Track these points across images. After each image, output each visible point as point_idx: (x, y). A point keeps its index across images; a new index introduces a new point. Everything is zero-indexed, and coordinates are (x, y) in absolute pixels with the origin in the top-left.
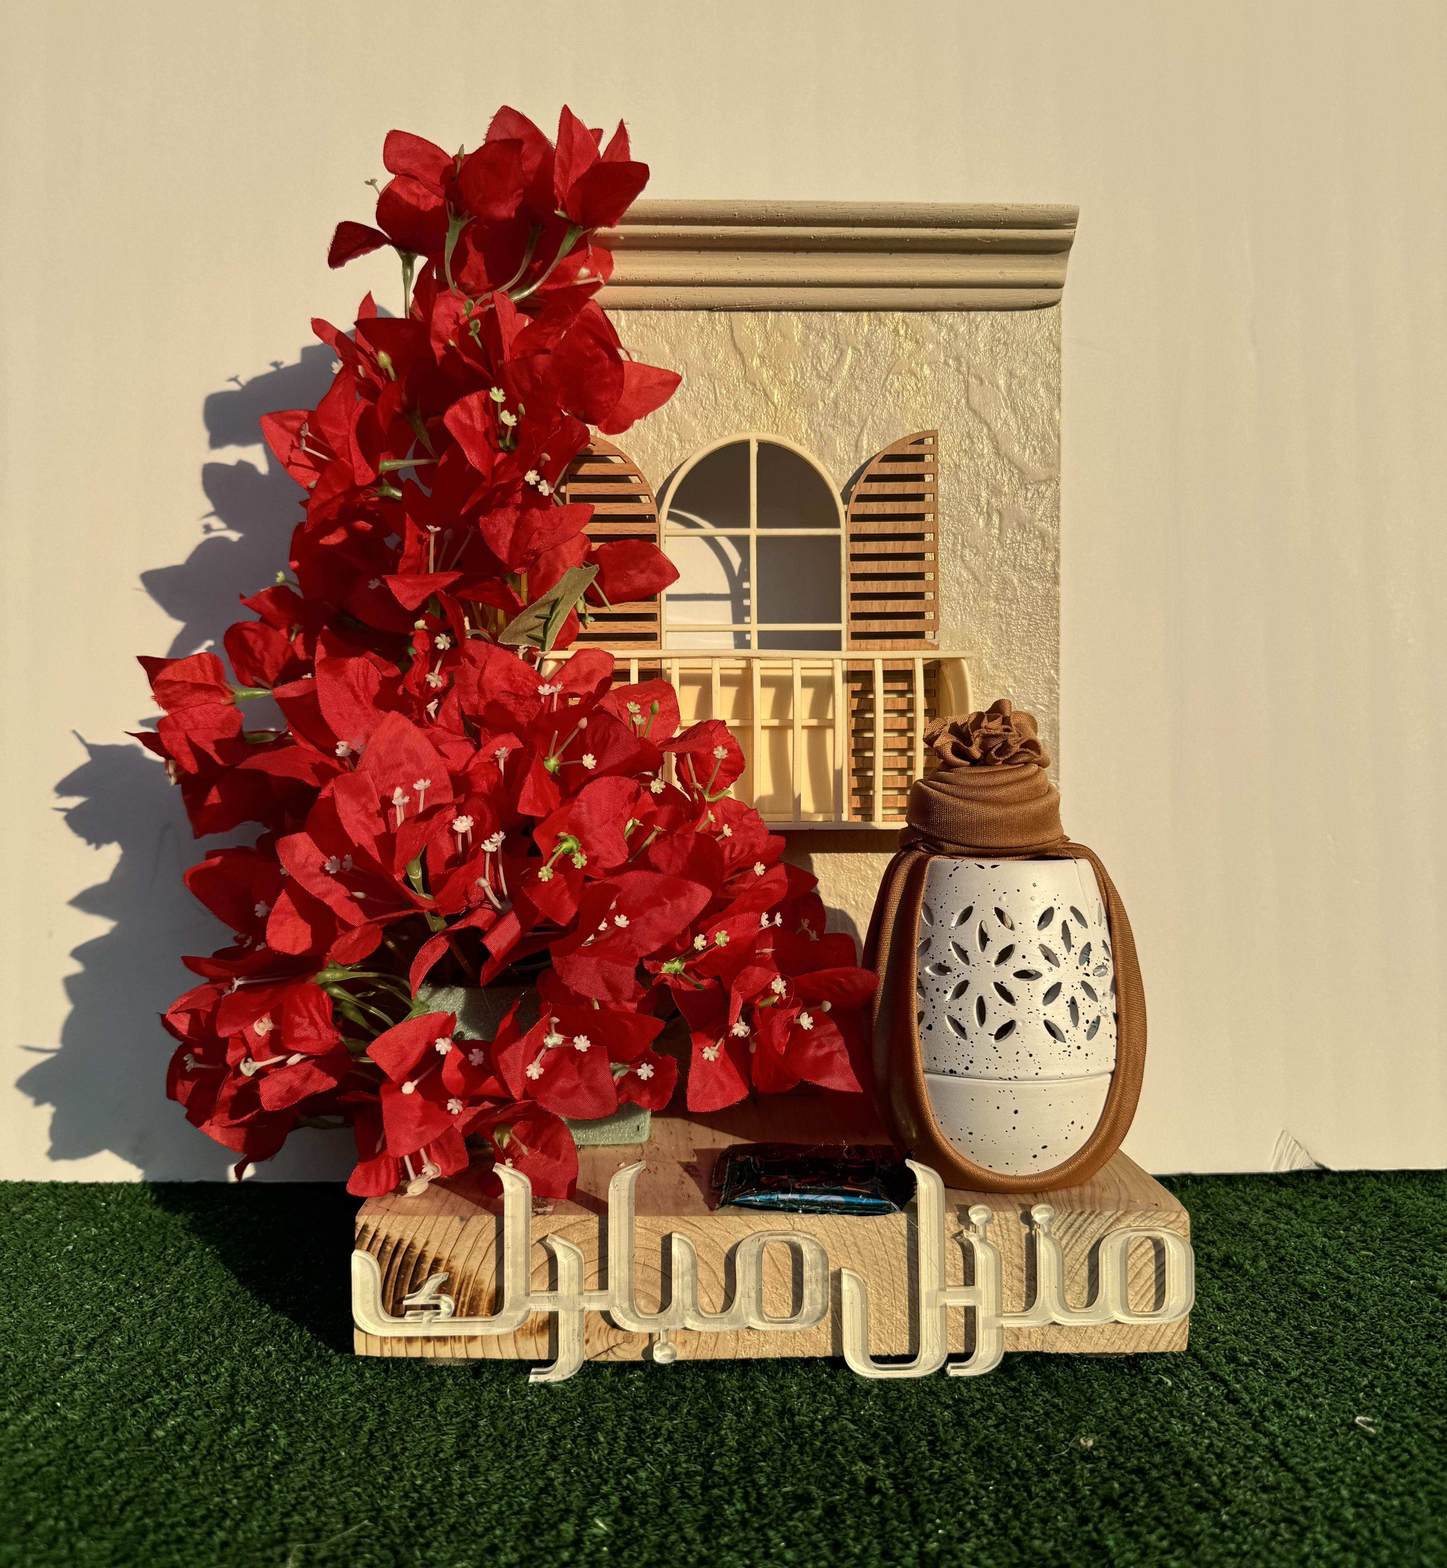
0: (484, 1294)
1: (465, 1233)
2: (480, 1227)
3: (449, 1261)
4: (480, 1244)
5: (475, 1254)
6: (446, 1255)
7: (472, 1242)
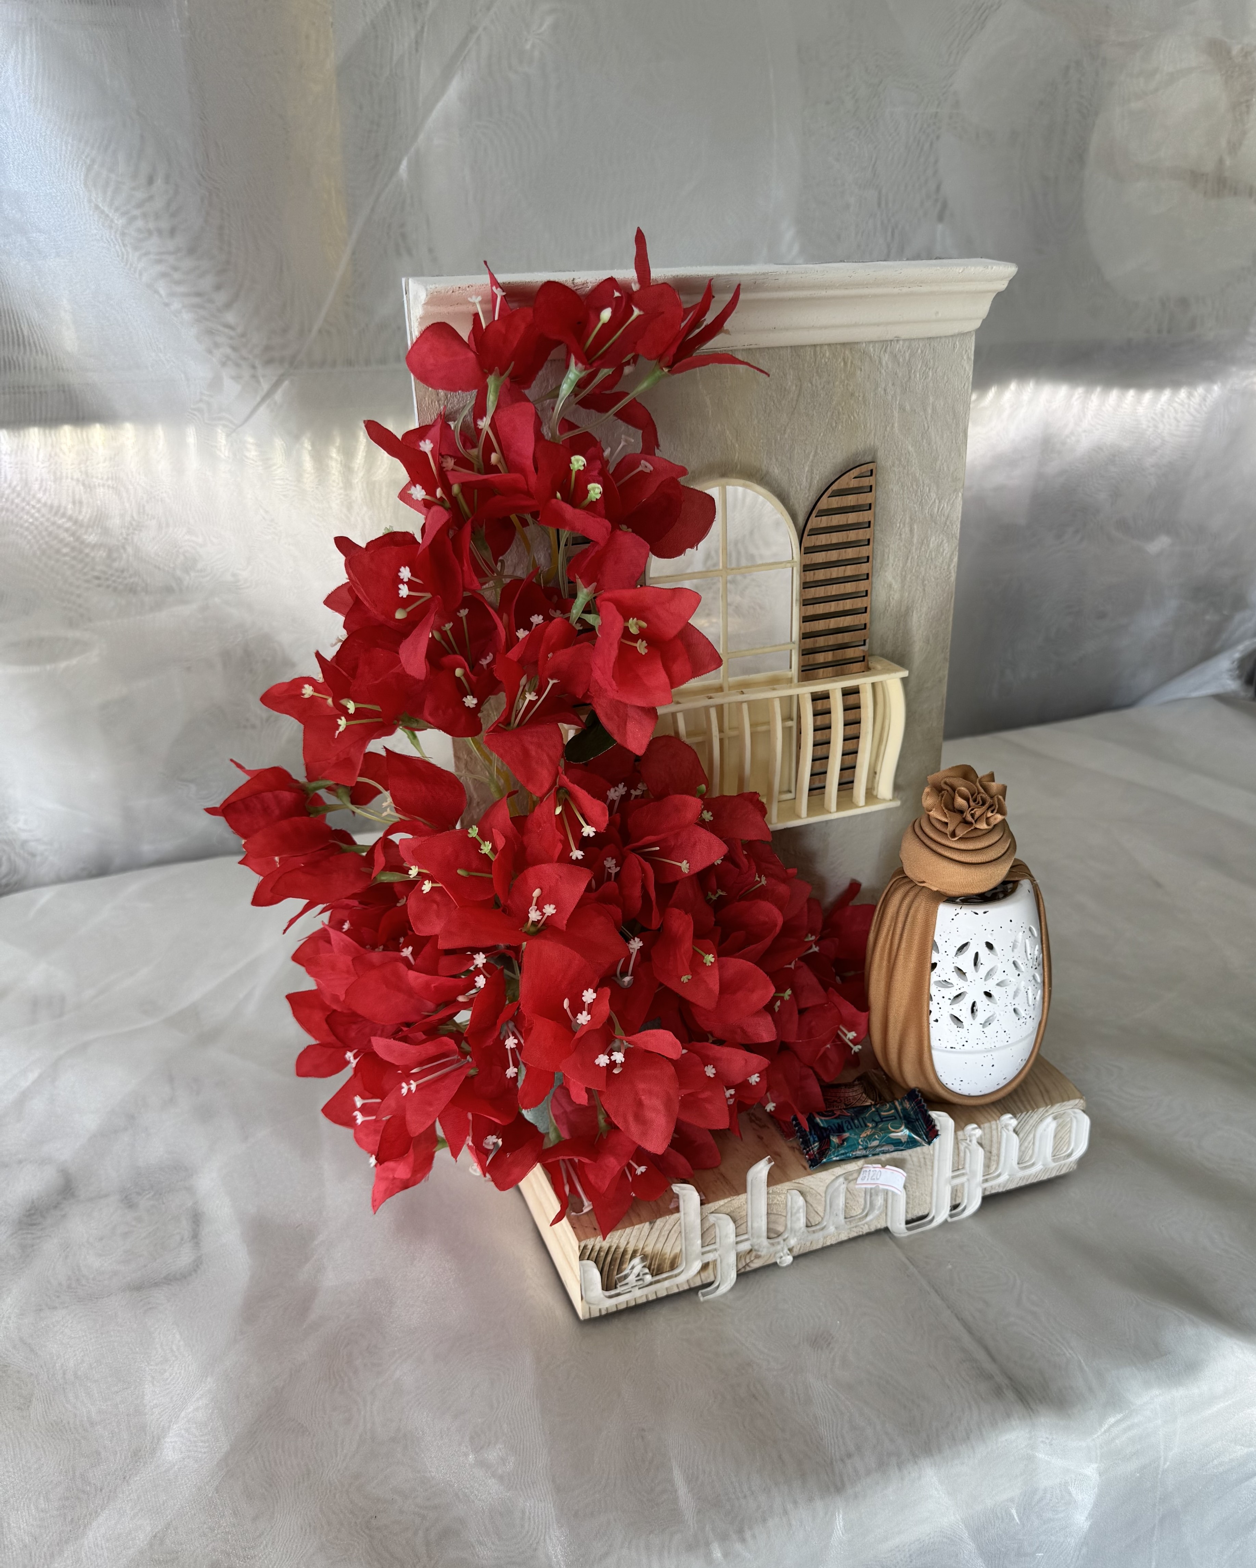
0: (667, 1261)
1: (654, 1230)
2: (662, 1224)
3: (643, 1248)
4: (663, 1234)
5: (660, 1239)
6: (641, 1247)
7: (658, 1233)
